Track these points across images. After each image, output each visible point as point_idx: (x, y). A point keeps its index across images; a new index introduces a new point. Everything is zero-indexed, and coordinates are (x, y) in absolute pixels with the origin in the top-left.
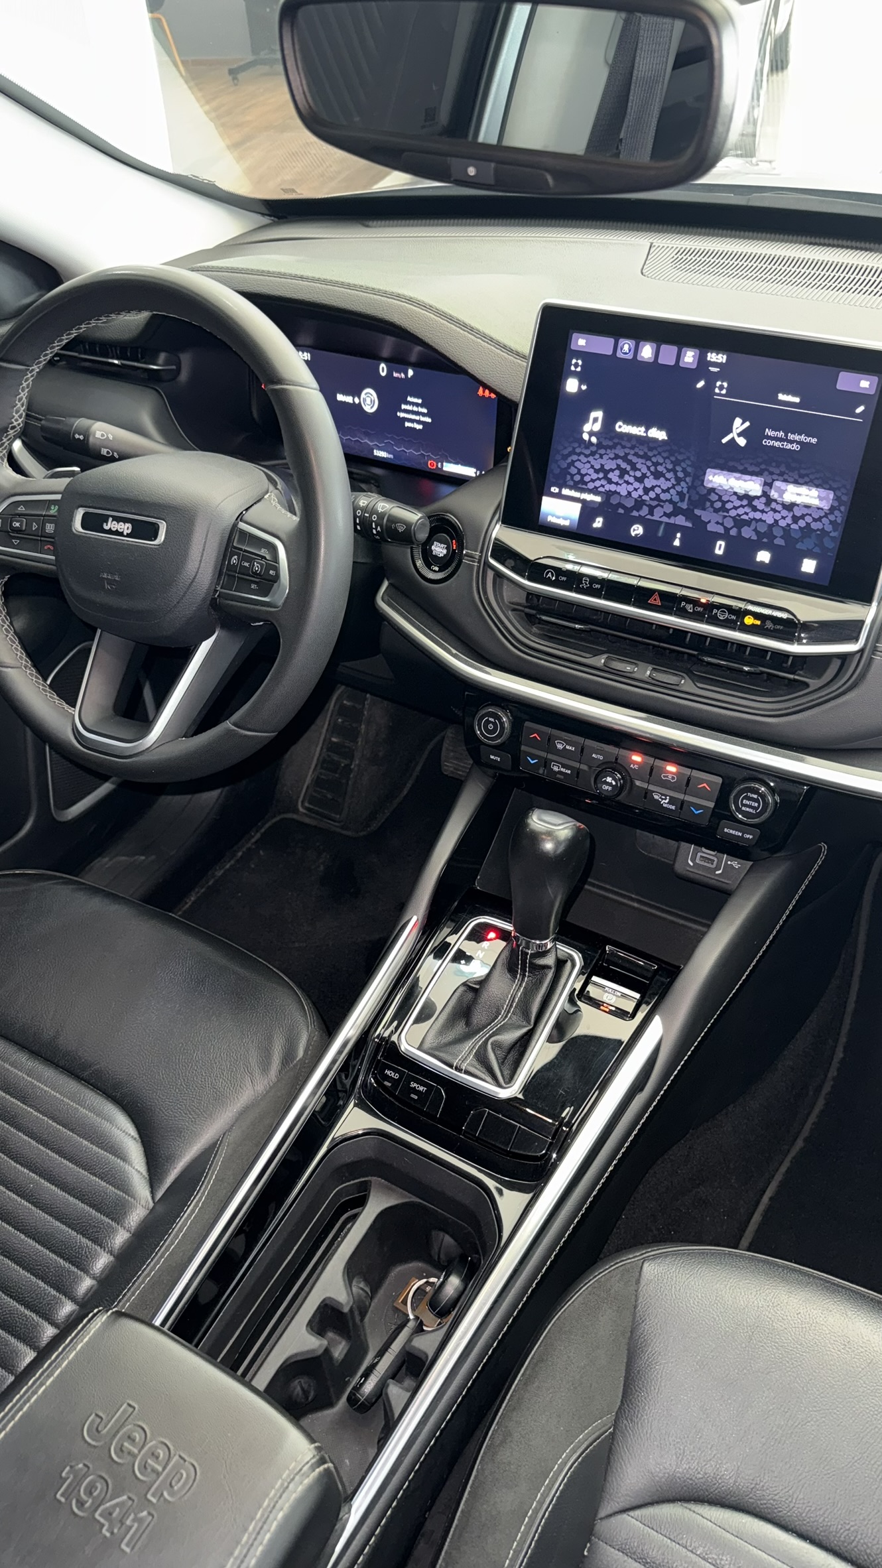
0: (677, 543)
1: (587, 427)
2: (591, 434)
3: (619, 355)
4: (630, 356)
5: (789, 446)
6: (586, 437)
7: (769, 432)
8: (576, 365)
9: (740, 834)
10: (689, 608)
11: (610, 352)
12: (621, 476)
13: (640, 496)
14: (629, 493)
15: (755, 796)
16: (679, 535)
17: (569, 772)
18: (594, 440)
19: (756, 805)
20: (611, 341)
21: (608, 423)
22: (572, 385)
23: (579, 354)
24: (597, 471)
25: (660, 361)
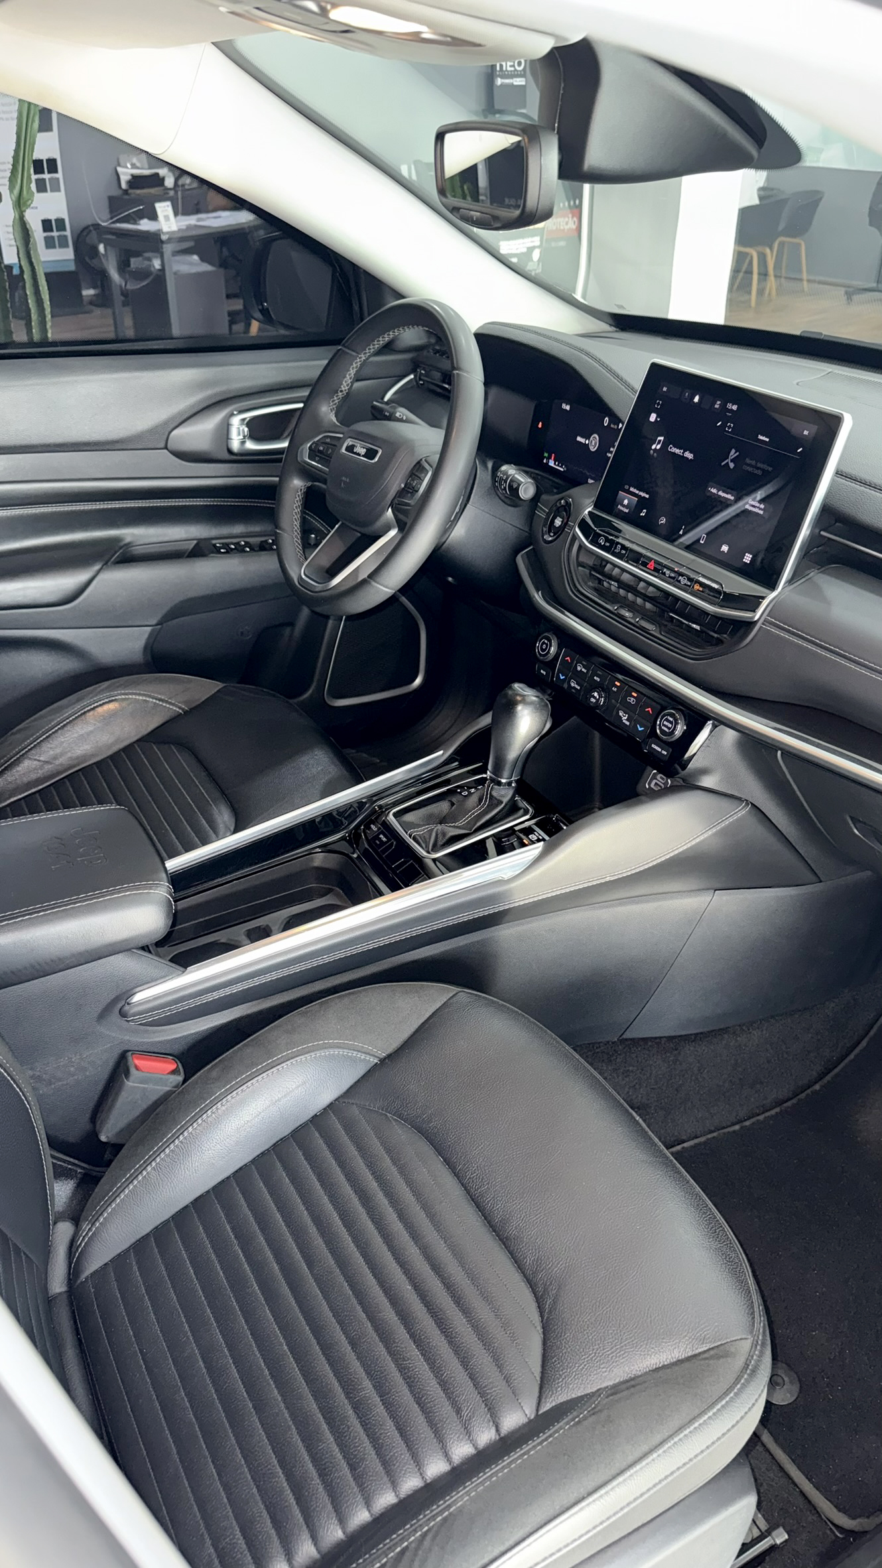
2: (655, 451)
3: (683, 400)
4: (687, 401)
5: (756, 472)
6: (652, 452)
7: (748, 461)
8: (658, 404)
9: (660, 750)
10: (668, 572)
11: (678, 398)
13: (670, 497)
14: (664, 494)
15: (671, 719)
16: (683, 527)
17: (579, 688)
18: (655, 454)
19: (670, 726)
20: (681, 390)
21: (665, 445)
22: (653, 417)
23: (663, 397)
25: (703, 406)
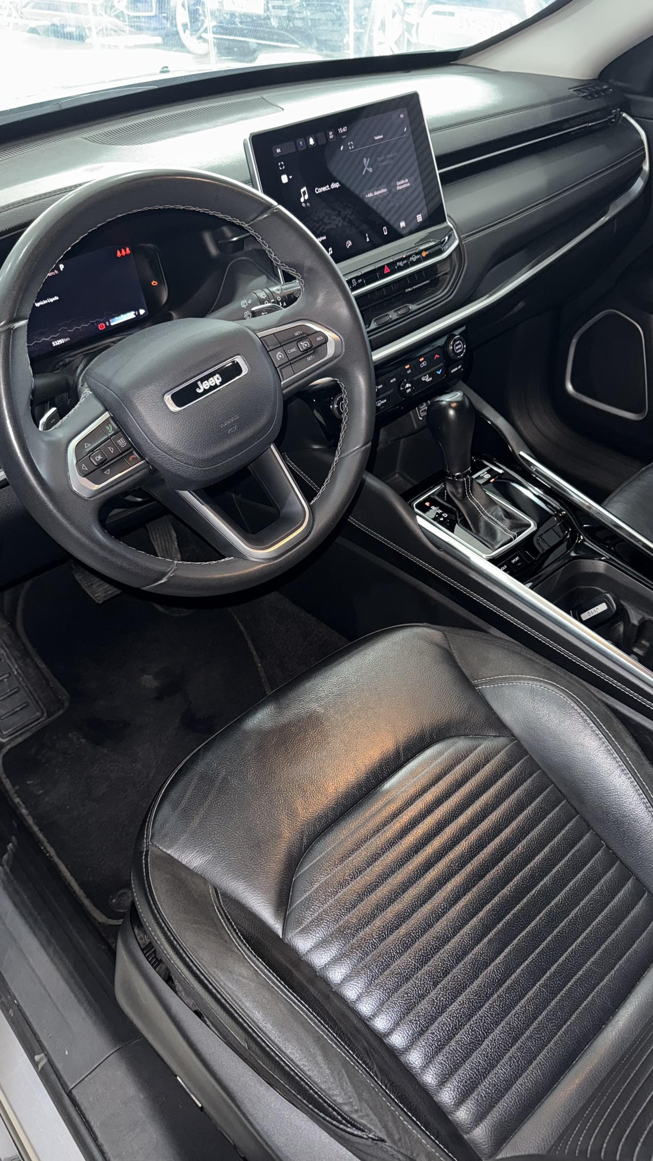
0: (368, 240)
1: (302, 200)
2: (305, 201)
3: (300, 149)
4: (305, 147)
6: (303, 205)
7: (378, 159)
8: (282, 166)
9: (457, 369)
10: (401, 264)
11: (294, 150)
12: (330, 219)
13: (342, 224)
14: (337, 225)
15: (458, 342)
16: (367, 235)
17: (385, 401)
18: (308, 204)
20: (292, 143)
21: (311, 191)
22: (285, 179)
23: (281, 157)
24: (317, 222)
25: (320, 144)
